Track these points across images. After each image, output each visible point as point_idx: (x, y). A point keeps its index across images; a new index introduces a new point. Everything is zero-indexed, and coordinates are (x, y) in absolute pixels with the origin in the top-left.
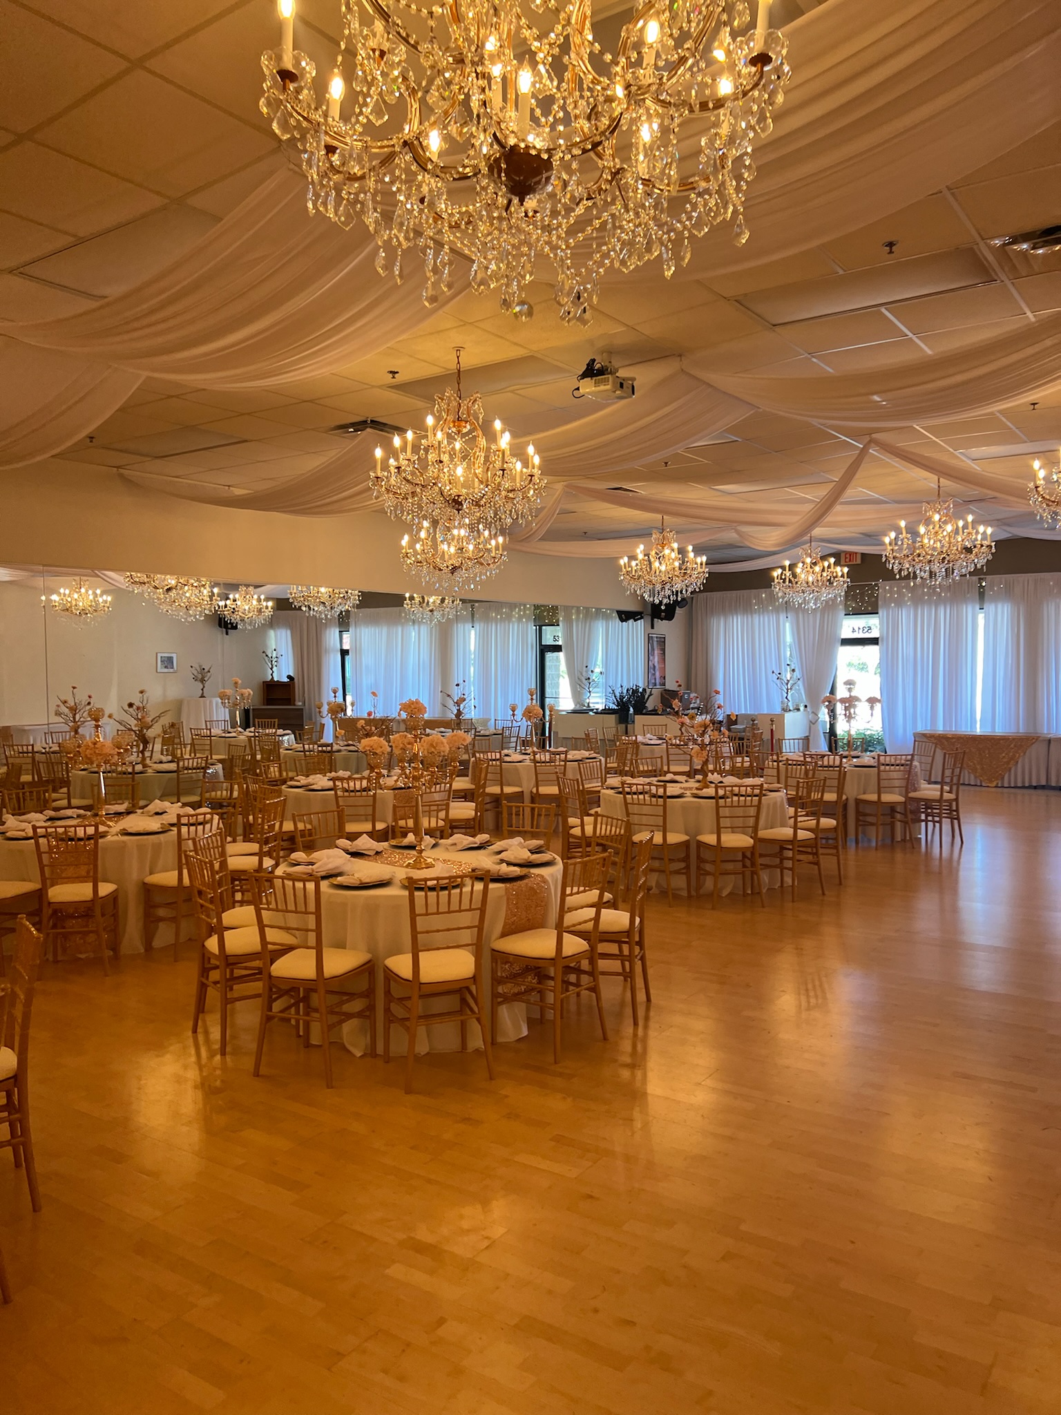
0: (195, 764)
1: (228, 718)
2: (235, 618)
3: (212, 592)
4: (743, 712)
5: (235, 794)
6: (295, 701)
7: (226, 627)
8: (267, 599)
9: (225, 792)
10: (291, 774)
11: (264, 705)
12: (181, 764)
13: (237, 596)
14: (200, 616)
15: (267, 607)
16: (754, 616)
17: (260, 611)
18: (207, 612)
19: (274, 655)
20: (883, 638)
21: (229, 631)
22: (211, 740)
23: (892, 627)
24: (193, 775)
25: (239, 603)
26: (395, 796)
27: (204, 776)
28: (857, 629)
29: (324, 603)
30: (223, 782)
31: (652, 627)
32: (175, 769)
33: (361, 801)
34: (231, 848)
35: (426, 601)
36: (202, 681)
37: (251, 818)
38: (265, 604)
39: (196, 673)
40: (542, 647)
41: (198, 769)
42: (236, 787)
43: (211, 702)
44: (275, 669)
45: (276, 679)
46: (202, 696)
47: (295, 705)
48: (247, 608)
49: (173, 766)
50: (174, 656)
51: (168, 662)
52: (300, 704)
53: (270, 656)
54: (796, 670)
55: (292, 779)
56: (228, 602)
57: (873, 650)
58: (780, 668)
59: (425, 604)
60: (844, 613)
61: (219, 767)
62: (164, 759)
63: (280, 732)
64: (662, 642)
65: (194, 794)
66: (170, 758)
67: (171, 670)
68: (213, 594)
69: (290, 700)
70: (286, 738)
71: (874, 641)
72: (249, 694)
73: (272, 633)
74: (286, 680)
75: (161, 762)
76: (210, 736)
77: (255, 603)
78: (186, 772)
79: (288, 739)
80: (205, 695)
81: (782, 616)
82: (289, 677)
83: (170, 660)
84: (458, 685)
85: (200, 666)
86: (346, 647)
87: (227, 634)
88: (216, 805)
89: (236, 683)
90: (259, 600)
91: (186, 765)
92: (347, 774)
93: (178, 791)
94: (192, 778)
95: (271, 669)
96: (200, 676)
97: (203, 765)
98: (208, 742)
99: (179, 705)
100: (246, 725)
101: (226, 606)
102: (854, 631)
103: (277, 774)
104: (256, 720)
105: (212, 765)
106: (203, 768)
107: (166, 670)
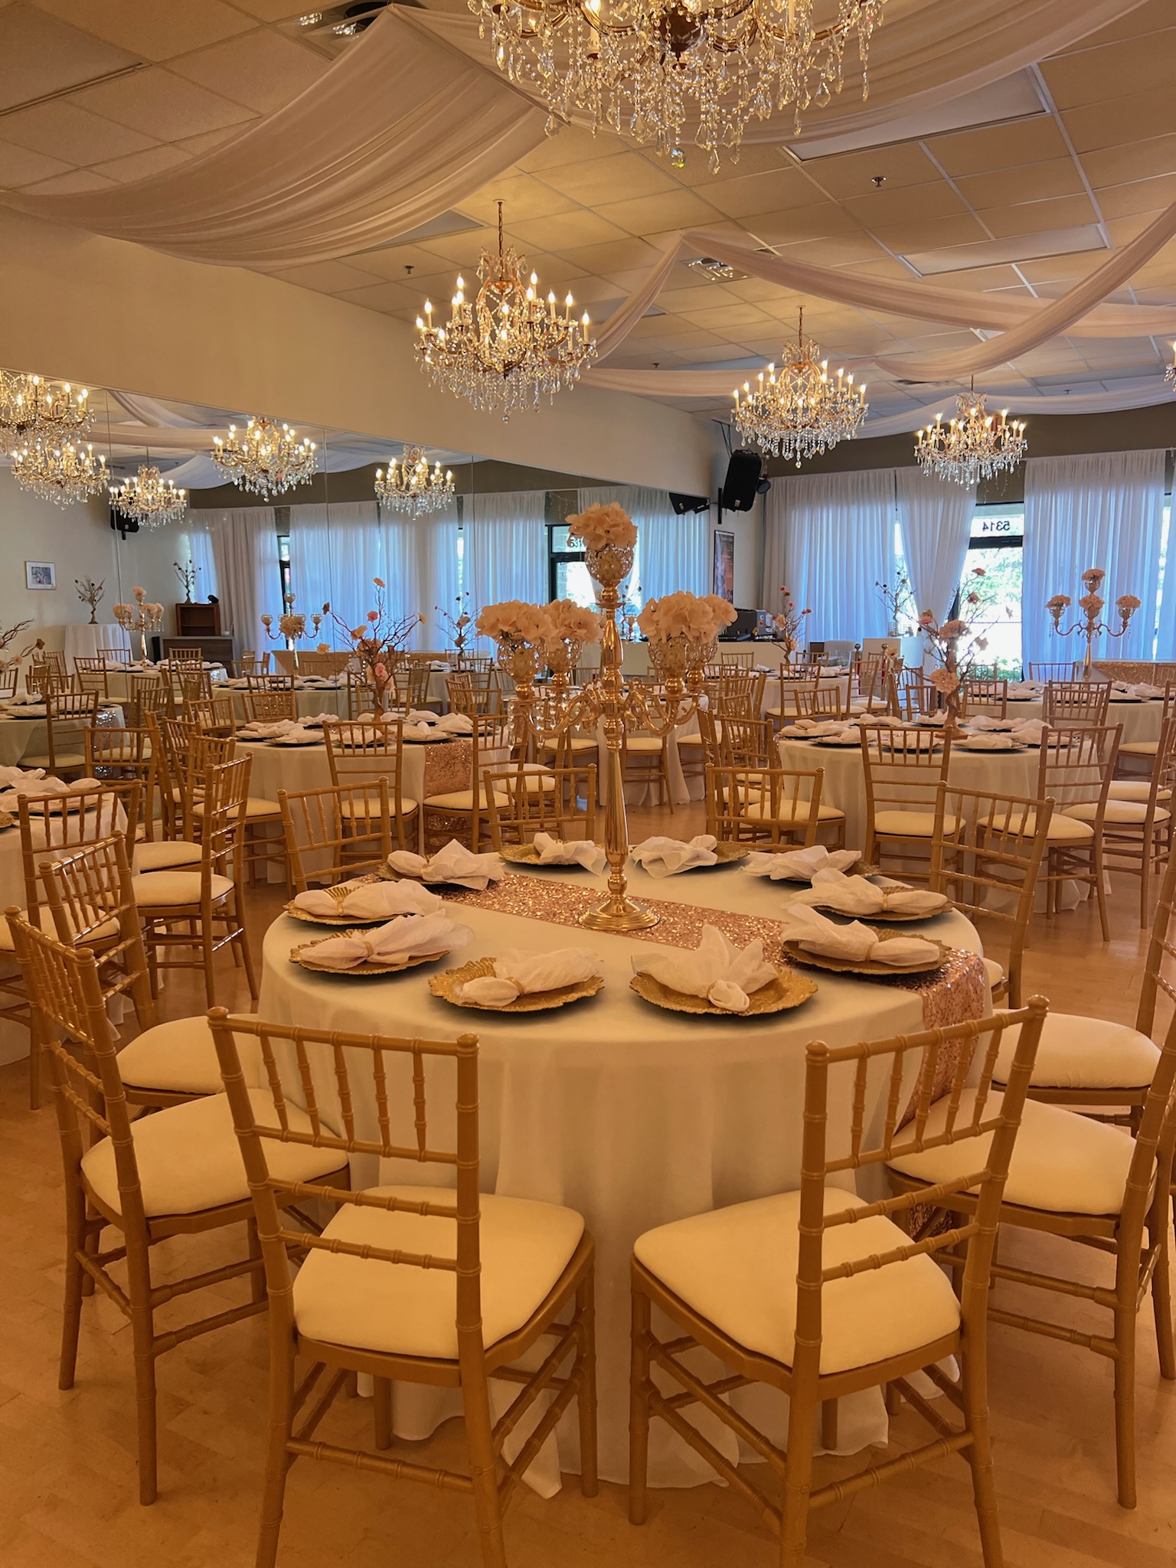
0: (77, 704)
1: (129, 646)
2: (133, 512)
3: (98, 461)
4: (832, 639)
5: (147, 753)
6: (220, 630)
7: (121, 528)
8: (177, 487)
9: (127, 751)
10: (238, 723)
11: (178, 635)
12: (54, 706)
13: (135, 480)
14: (82, 495)
15: (178, 497)
16: (851, 507)
17: (168, 502)
18: (93, 492)
19: (190, 569)
20: (1028, 537)
21: (127, 533)
22: (105, 674)
23: (1040, 523)
24: (75, 721)
25: (138, 490)
26: (428, 754)
27: (93, 724)
28: (989, 526)
29: (265, 471)
30: (123, 731)
31: (720, 522)
32: (45, 713)
33: (370, 763)
34: (145, 854)
35: (405, 483)
36: (92, 600)
37: (176, 792)
38: (175, 491)
39: (82, 590)
40: (552, 556)
41: (83, 712)
42: (147, 741)
43: (105, 631)
44: (192, 588)
45: (193, 601)
46: (93, 622)
47: (220, 635)
48: (150, 497)
49: (41, 709)
50: (51, 566)
51: (44, 575)
52: (228, 633)
53: (184, 569)
54: (908, 581)
55: (239, 729)
56: (123, 489)
57: (1014, 554)
58: (885, 579)
59: (404, 488)
60: (975, 502)
61: (118, 712)
62: (29, 698)
63: (206, 665)
64: (729, 542)
65: (77, 753)
66: (39, 697)
67: (49, 586)
68: (99, 464)
69: (213, 629)
70: (214, 673)
71: (1015, 541)
72: (160, 611)
73: (185, 539)
74: (207, 602)
75: (25, 704)
76: (105, 670)
77: (161, 490)
78: (62, 717)
79: (219, 674)
80: (96, 620)
81: (890, 509)
82: (211, 598)
83: (46, 572)
84: (458, 599)
85: (88, 581)
86: (285, 558)
87: (124, 538)
88: (114, 774)
89: (139, 594)
90: (167, 487)
91: (62, 705)
92: (333, 719)
93: (51, 747)
94: (73, 725)
95: (187, 587)
96: (88, 595)
97: (91, 706)
98: (102, 678)
99: (61, 633)
100: (156, 657)
101: (120, 494)
102: (985, 528)
103: (209, 722)
104: (171, 650)
105: (107, 706)
106: (90, 712)
107: (40, 586)
